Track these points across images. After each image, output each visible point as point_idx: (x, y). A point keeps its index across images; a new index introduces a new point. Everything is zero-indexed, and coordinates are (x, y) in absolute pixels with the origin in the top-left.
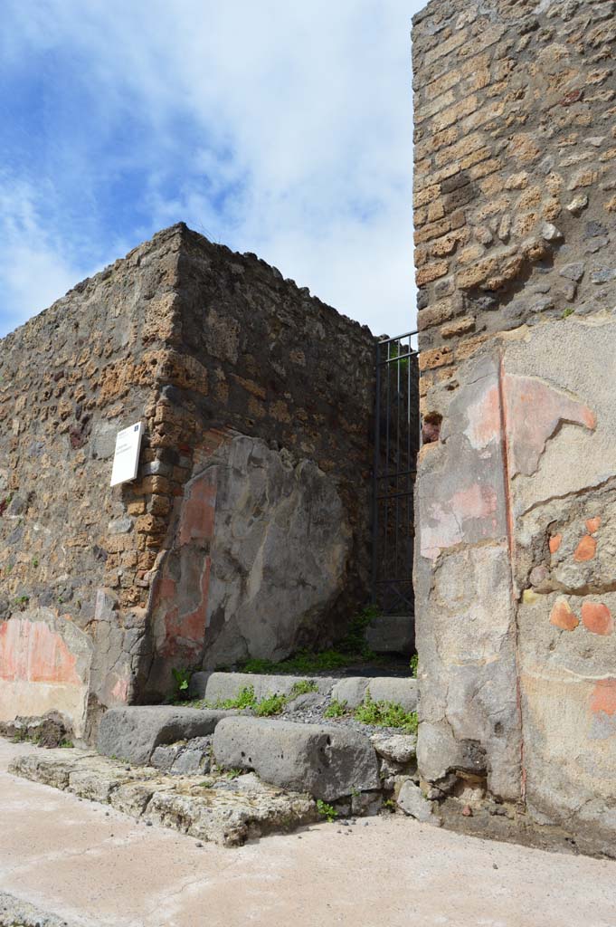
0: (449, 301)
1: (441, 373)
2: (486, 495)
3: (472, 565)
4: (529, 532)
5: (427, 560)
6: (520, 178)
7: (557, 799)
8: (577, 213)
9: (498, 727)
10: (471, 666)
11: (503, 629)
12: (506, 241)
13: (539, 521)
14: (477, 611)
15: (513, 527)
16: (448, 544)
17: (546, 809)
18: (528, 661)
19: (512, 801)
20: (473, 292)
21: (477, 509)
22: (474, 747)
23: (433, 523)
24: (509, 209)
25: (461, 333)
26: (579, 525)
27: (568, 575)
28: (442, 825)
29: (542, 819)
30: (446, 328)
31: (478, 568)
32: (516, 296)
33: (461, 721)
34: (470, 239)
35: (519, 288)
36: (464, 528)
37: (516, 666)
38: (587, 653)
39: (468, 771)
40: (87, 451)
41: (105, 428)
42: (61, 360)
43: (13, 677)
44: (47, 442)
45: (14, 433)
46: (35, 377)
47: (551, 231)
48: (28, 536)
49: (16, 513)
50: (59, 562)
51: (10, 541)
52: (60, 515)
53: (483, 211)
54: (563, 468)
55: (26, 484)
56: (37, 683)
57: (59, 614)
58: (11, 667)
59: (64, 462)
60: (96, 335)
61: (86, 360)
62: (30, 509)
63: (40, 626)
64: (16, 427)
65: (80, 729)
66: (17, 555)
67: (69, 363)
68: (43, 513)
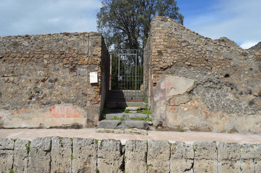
0: (158, 68)
1: (156, 78)
2: (163, 95)
3: (161, 102)
4: (168, 99)
5: (155, 101)
6: (168, 55)
7: (170, 126)
8: (175, 63)
9: (164, 120)
10: (161, 114)
11: (165, 110)
12: (166, 63)
13: (169, 98)
14: (161, 108)
15: (166, 98)
16: (158, 100)
17: (168, 127)
18: (167, 113)
19: (165, 127)
20: (161, 68)
21: (162, 96)
22: (161, 122)
23: (156, 97)
24: (167, 59)
25: (159, 73)
26: (173, 99)
27: (172, 104)
28: (157, 131)
29: (168, 129)
30: (157, 72)
31: (162, 103)
32: (166, 70)
33: (159, 119)
34: (161, 61)
35: (167, 69)
36: (160, 98)
37: (166, 113)
38: (173, 112)
39: (160, 125)
40: (77, 73)
41: (82, 70)
42: (62, 50)
43: (60, 117)
44: (61, 68)
45: (45, 63)
46: (52, 51)
47: (172, 64)
48: (57, 88)
49: (51, 83)
50: (70, 95)
51: (49, 88)
52: (69, 85)
53: (163, 57)
54: (172, 93)
55: (53, 76)
56: (68, 118)
57: (73, 105)
58: (58, 115)
59: (68, 74)
60: (75, 48)
61: (72, 53)
62: (56, 82)
63: (68, 107)
64: (46, 62)
65: (85, 125)
66: (53, 92)
67: (66, 52)
68: (62, 84)
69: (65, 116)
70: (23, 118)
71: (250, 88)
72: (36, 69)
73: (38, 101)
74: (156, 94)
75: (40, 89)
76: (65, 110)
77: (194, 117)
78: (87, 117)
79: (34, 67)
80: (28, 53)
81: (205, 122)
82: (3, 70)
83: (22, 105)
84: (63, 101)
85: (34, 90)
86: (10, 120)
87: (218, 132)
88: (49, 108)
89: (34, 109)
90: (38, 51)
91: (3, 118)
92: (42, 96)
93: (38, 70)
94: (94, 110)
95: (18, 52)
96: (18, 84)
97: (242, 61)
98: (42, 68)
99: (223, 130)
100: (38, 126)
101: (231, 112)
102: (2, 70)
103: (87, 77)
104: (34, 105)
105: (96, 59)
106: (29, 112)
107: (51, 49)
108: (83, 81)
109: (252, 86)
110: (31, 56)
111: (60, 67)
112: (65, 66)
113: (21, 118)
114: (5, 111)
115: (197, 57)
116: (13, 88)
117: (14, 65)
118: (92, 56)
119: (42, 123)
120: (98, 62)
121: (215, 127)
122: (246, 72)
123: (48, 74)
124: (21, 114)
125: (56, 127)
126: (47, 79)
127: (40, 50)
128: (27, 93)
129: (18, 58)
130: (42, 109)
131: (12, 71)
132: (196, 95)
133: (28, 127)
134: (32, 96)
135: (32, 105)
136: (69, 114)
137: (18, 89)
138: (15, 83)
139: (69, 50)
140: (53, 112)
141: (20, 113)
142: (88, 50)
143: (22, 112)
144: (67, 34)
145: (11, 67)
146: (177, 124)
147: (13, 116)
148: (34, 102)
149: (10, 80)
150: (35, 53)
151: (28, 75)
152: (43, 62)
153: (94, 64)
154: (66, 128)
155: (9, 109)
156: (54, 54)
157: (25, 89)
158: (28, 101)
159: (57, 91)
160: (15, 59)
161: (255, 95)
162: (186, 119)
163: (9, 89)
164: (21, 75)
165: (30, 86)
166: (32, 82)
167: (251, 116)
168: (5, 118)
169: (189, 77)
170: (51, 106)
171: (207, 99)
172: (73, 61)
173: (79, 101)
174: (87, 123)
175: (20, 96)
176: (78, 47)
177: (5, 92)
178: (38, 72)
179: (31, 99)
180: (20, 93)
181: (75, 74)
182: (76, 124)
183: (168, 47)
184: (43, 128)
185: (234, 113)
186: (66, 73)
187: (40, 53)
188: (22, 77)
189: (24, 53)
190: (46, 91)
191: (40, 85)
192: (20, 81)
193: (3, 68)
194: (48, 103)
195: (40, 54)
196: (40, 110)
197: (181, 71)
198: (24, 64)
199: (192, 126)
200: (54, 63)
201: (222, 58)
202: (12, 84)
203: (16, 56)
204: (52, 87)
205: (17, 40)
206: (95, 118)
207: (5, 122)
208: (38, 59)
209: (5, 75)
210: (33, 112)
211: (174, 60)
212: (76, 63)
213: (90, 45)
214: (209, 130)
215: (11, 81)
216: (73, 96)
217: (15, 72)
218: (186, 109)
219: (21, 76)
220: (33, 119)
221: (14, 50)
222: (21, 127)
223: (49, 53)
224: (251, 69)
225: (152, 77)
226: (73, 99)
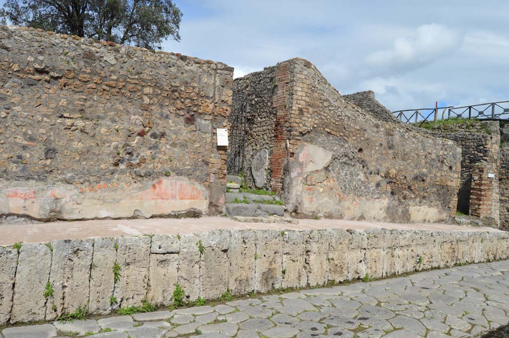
0: (297, 133)
1: (295, 145)
2: (301, 169)
3: (298, 180)
5: (292, 178)
6: (309, 116)
7: (304, 212)
8: (315, 127)
9: (299, 203)
10: (297, 195)
11: (301, 190)
12: (306, 126)
13: (306, 175)
14: (298, 187)
15: (303, 175)
16: (295, 176)
17: (303, 214)
18: (303, 194)
19: (300, 214)
20: (301, 133)
21: (300, 171)
22: (296, 207)
23: (293, 172)
24: (307, 121)
25: (299, 140)
26: (310, 176)
27: (309, 183)
28: (291, 218)
30: (296, 138)
33: (295, 203)
34: (302, 123)
35: (306, 135)
36: (298, 174)
38: (309, 194)
39: (295, 210)
40: (196, 127)
41: (203, 122)
42: (175, 84)
43: (168, 199)
44: (171, 115)
45: (145, 102)
46: (158, 83)
47: (312, 128)
48: (163, 149)
49: (154, 138)
50: (185, 161)
51: (150, 148)
52: (183, 145)
53: (304, 118)
54: (310, 168)
55: (159, 128)
56: (182, 200)
57: (189, 178)
58: (166, 196)
59: (183, 127)
60: (195, 85)
61: (190, 92)
62: (162, 139)
63: (182, 182)
64: (147, 100)
65: (205, 212)
66: (157, 154)
67: (181, 88)
68: (172, 142)
69: (178, 197)
70: (104, 201)
71: (379, 167)
72: (127, 111)
73: (129, 170)
74: (293, 168)
75: (135, 148)
76: (178, 186)
77: (328, 200)
78: (210, 200)
79: (124, 107)
80: (114, 77)
81: (338, 207)
82: (60, 103)
83: (98, 175)
84: (173, 171)
85: (124, 149)
86: (78, 204)
87: (348, 220)
88: (150, 183)
89: (124, 184)
90: (134, 77)
91: (63, 201)
92: (138, 161)
93: (133, 113)
94: (220, 188)
95: (94, 73)
96: (94, 136)
97: (374, 134)
98: (141, 111)
99: (352, 217)
100: (131, 214)
101: (361, 195)
102: (58, 104)
103: (210, 135)
104: (123, 177)
105: (225, 107)
106: (115, 189)
107: (156, 78)
108: (205, 141)
109: (380, 165)
110: (121, 84)
111: (171, 113)
112: (178, 112)
113: (98, 199)
114: (65, 185)
115: (337, 123)
116: (82, 141)
117: (84, 97)
118: (220, 102)
119: (137, 209)
120: (228, 113)
121: (347, 214)
122: (377, 148)
123: (149, 123)
124: (98, 192)
125: (161, 216)
126: (147, 132)
127: (137, 77)
128: (110, 154)
129: (94, 84)
130: (138, 185)
131: (80, 108)
132: (332, 172)
133: (112, 217)
134: (119, 160)
135: (120, 176)
136: (183, 193)
137: (92, 144)
138: (87, 133)
139: (186, 87)
140: (157, 189)
141: (96, 191)
142: (214, 91)
143: (100, 189)
144: (183, 58)
145: (79, 100)
146: (313, 210)
147: (83, 196)
148: (123, 172)
149: (76, 126)
150: (128, 80)
151: (114, 121)
152: (140, 100)
153: (222, 116)
154: (177, 216)
155: (74, 183)
156: (161, 88)
157: (108, 146)
158: (111, 168)
159: (164, 155)
160: (89, 86)
161: (382, 176)
162: (321, 202)
163: (75, 143)
164: (99, 117)
165: (117, 141)
166: (121, 134)
167: (377, 200)
168: (68, 201)
169: (328, 148)
170: (153, 180)
171: (341, 178)
172: (190, 106)
173: (198, 173)
174: (208, 208)
175: (96, 159)
176: (199, 83)
177: (65, 149)
178: (133, 117)
179: (116, 165)
180: (97, 153)
181: (192, 127)
182: (192, 210)
183: (310, 105)
184: (139, 218)
185: (363, 196)
186: (179, 124)
187: (138, 83)
188: (101, 124)
189: (106, 77)
190: (146, 153)
191: (135, 142)
192: (97, 129)
193: (62, 100)
194: (148, 175)
195: (136, 84)
196: (135, 185)
197: (320, 139)
198: (104, 98)
199: (326, 212)
200: (160, 105)
201: (358, 127)
202: (82, 134)
203: (89, 80)
204: (155, 147)
205: (93, 49)
206: (221, 201)
207: (67, 207)
208: (132, 92)
209: (66, 115)
210: (123, 189)
211: (315, 124)
212: (195, 109)
213: (218, 83)
214: (341, 217)
215: (79, 128)
216: (189, 165)
217: (86, 110)
218: (321, 190)
219: (98, 121)
220: (122, 202)
221: (86, 67)
222: (99, 217)
223: (152, 85)
224: (381, 145)
225: (288, 144)
226: (188, 170)
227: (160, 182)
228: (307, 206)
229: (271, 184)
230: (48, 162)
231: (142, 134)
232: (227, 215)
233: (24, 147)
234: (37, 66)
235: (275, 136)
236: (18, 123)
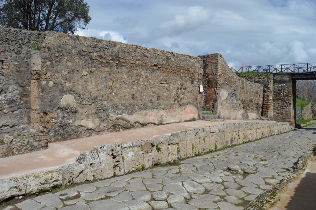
1: (218, 90)
3: (219, 104)
9: (220, 114)
10: (219, 110)
12: (221, 82)
14: (220, 107)
20: (220, 84)
21: (220, 100)
23: (218, 101)
25: (219, 87)
26: (222, 102)
27: (222, 105)
29: (221, 118)
32: (221, 86)
38: (222, 109)
40: (194, 85)
41: (196, 82)
44: (188, 81)
47: (223, 83)
48: (186, 94)
49: (184, 90)
50: (191, 99)
52: (191, 92)
53: (221, 79)
54: (222, 99)
55: (185, 86)
56: (191, 114)
57: (193, 105)
58: (188, 113)
59: (191, 85)
61: (192, 70)
62: (186, 90)
63: (191, 107)
65: (197, 119)
66: (184, 96)
67: (190, 69)
68: (188, 91)
70: (173, 116)
71: (240, 97)
73: (178, 103)
74: (218, 99)
75: (179, 94)
76: (190, 109)
77: (227, 112)
78: (198, 114)
79: (176, 78)
80: (174, 66)
81: (230, 115)
83: (170, 106)
84: (189, 103)
85: (176, 95)
86: (166, 118)
87: (232, 119)
88: (183, 108)
89: (177, 109)
91: (163, 117)
92: (180, 99)
93: (178, 80)
94: (200, 109)
95: (169, 65)
97: (239, 83)
98: (180, 79)
100: (179, 121)
101: (235, 109)
103: (197, 87)
105: (201, 76)
106: (175, 111)
107: (184, 66)
108: (196, 90)
110: (175, 69)
112: (189, 79)
113: (171, 115)
114: (163, 110)
115: (229, 80)
116: (166, 93)
117: (167, 75)
118: (200, 74)
119: (181, 118)
121: (232, 117)
123: (182, 84)
124: (171, 113)
125: (186, 121)
127: (179, 66)
128: (173, 97)
129: (169, 69)
130: (181, 109)
131: (165, 79)
132: (228, 100)
133: (174, 122)
134: (175, 99)
135: (176, 106)
136: (192, 111)
137: (169, 94)
138: (168, 89)
140: (185, 110)
143: (171, 111)
144: (190, 57)
145: (165, 76)
147: (167, 114)
148: (176, 104)
149: (165, 87)
150: (177, 67)
151: (174, 84)
152: (180, 75)
153: (200, 80)
154: (190, 121)
155: (165, 110)
156: (185, 70)
157: (172, 94)
158: (173, 103)
159: (186, 96)
161: (241, 101)
162: (225, 113)
165: (175, 92)
166: (176, 89)
167: (240, 111)
169: (227, 90)
171: (230, 102)
173: (195, 103)
174: (198, 117)
175: (170, 100)
176: (194, 67)
177: (162, 96)
178: (178, 82)
179: (175, 101)
180: (170, 97)
182: (194, 118)
183: (222, 73)
184: (181, 122)
189: (172, 66)
190: (182, 96)
191: (179, 92)
192: (170, 87)
193: (161, 77)
194: (182, 105)
195: (179, 68)
197: (225, 87)
198: (171, 75)
199: (227, 117)
200: (185, 76)
202: (166, 90)
204: (184, 93)
205: (168, 55)
207: (164, 119)
208: (178, 72)
209: (162, 82)
210: (177, 111)
211: (223, 81)
212: (193, 77)
213: (199, 67)
214: (230, 118)
217: (167, 80)
218: (225, 108)
219: (170, 84)
220: (177, 116)
221: (167, 63)
222: (171, 122)
223: (183, 69)
224: (240, 88)
225: (216, 89)
226: (192, 102)
227: (186, 108)
228: (222, 115)
229: (207, 106)
230: (158, 101)
231: (181, 89)
232: (203, 119)
233: (152, 96)
234: (155, 64)
235: (207, 86)
236: (151, 87)
